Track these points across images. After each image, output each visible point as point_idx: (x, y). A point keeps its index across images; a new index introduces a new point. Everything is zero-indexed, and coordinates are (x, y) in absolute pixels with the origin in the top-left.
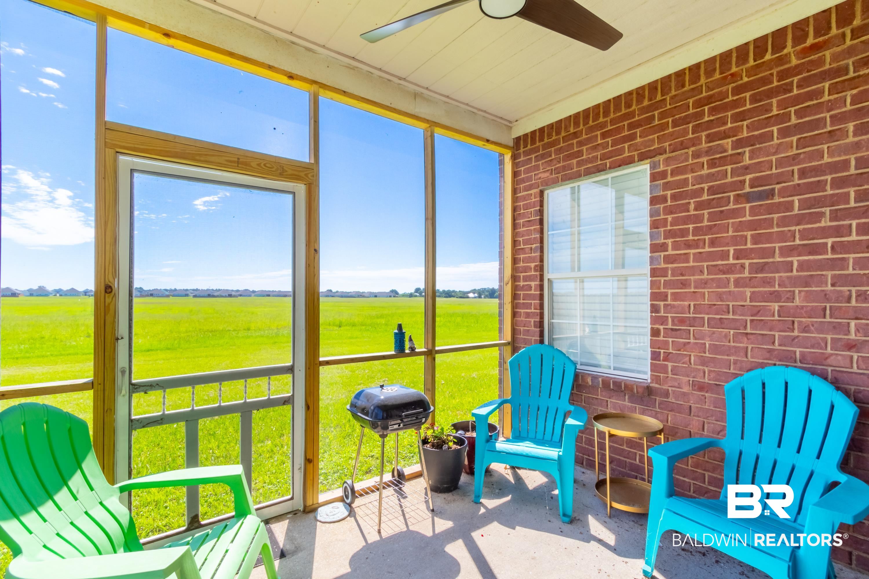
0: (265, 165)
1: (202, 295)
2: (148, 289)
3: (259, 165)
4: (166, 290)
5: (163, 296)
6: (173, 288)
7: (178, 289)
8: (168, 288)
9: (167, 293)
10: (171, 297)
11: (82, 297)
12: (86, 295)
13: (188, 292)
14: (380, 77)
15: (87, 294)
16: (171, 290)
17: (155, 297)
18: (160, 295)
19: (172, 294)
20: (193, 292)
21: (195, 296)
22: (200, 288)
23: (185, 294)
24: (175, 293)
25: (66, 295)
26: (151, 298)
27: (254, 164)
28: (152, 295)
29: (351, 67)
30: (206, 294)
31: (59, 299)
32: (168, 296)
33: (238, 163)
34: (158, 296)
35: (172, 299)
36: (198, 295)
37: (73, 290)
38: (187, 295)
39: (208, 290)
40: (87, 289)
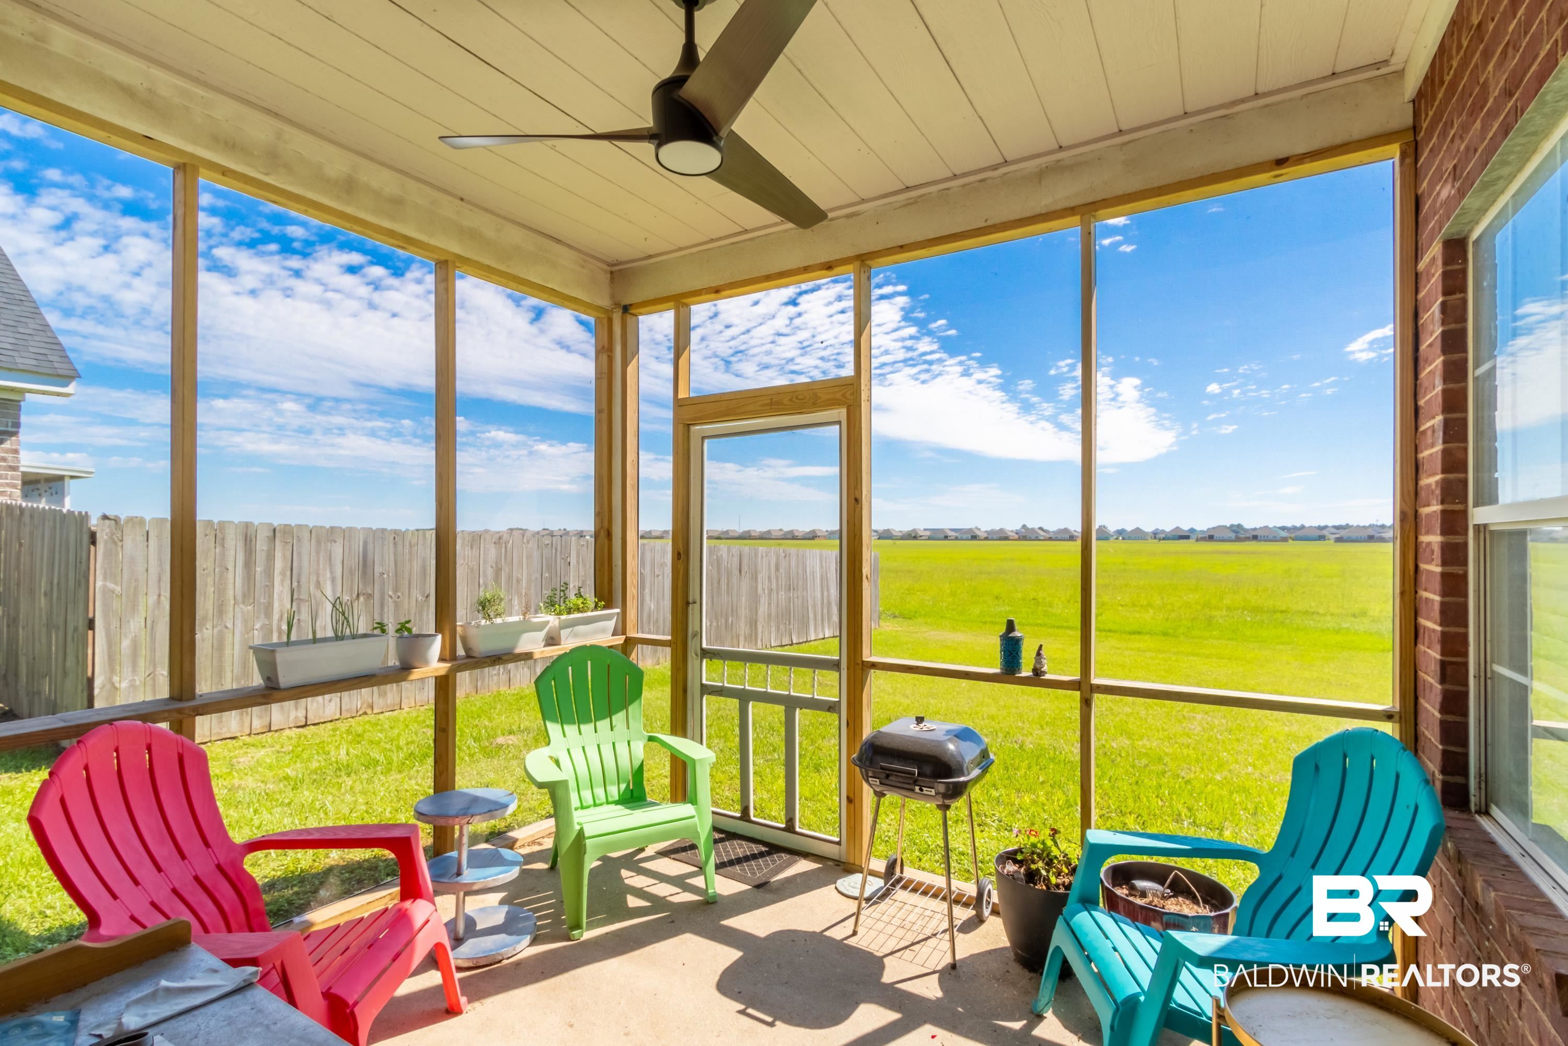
0: (797, 398)
1: (1354, 535)
2: (1253, 527)
3: (791, 400)
4: (1283, 528)
5: (1274, 540)
6: (1298, 525)
7: (1307, 525)
8: (1289, 525)
9: (1284, 534)
10: (1290, 541)
11: (1150, 541)
12: (1155, 538)
13: (1325, 532)
14: (964, 186)
15: (1157, 536)
16: (1295, 528)
17: (1260, 541)
18: (1270, 537)
19: (1293, 535)
20: (1334, 531)
21: (1339, 540)
22: (1353, 522)
23: (1318, 535)
24: (1299, 533)
25: (1130, 538)
26: (1254, 543)
27: (786, 401)
28: (1255, 538)
29: (912, 201)
30: (1365, 534)
31: (1122, 545)
32: (1285, 540)
33: (771, 404)
34: (1267, 540)
35: (1292, 547)
36: (1345, 538)
37: (1138, 530)
38: (1322, 538)
39: (1371, 526)
40: (1157, 529)
